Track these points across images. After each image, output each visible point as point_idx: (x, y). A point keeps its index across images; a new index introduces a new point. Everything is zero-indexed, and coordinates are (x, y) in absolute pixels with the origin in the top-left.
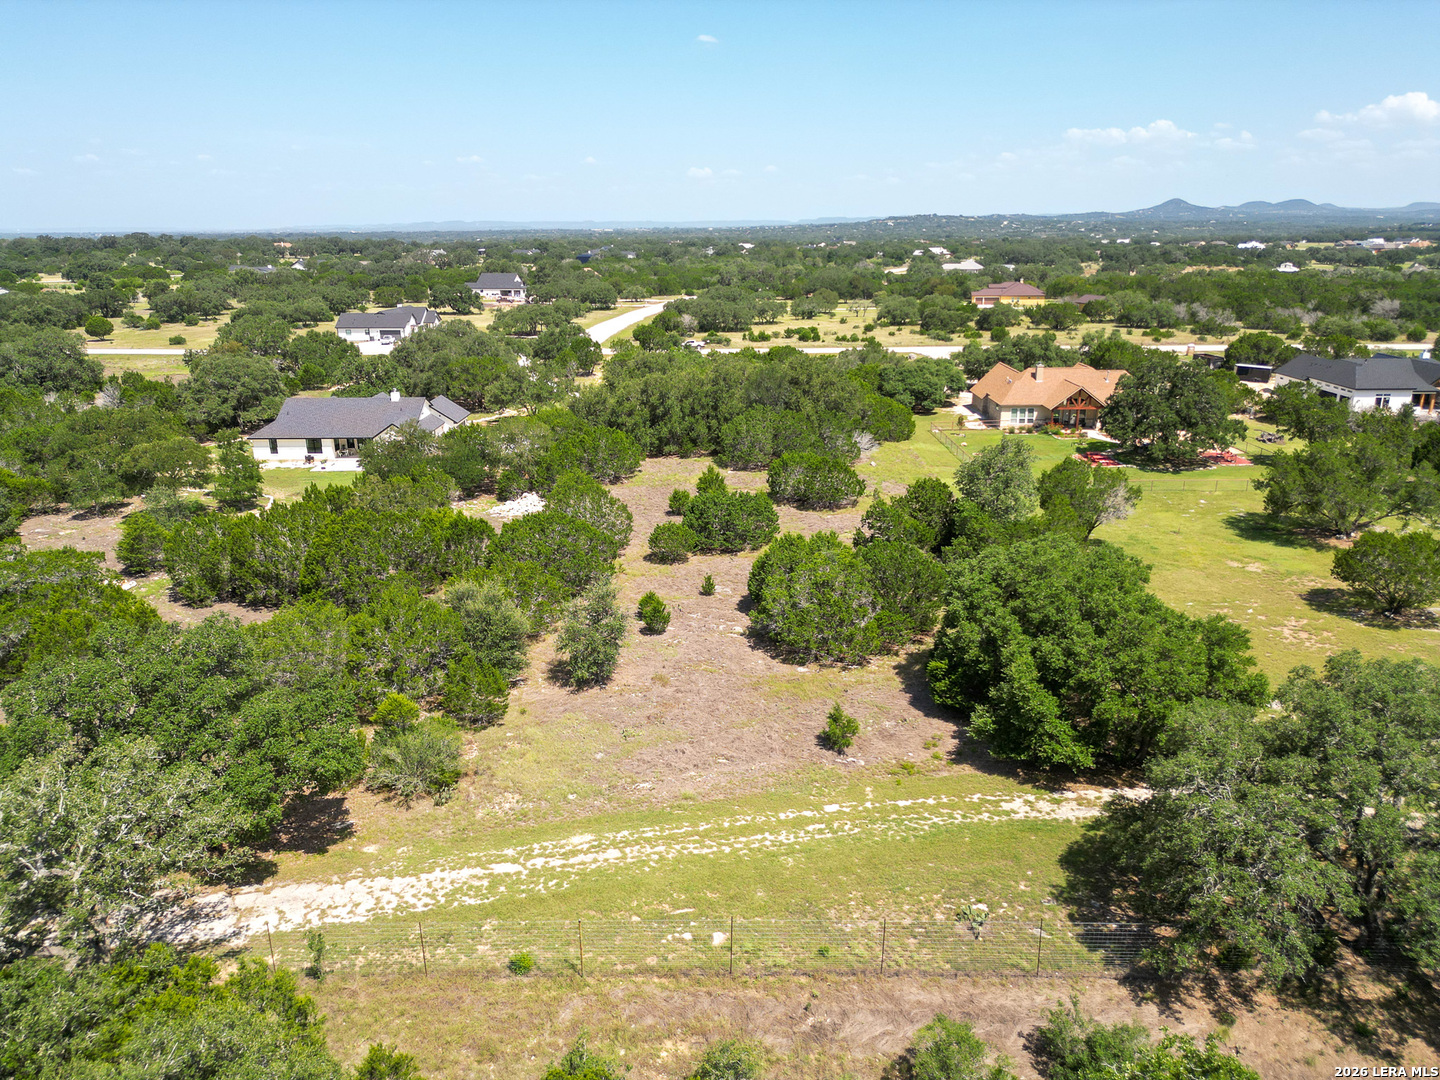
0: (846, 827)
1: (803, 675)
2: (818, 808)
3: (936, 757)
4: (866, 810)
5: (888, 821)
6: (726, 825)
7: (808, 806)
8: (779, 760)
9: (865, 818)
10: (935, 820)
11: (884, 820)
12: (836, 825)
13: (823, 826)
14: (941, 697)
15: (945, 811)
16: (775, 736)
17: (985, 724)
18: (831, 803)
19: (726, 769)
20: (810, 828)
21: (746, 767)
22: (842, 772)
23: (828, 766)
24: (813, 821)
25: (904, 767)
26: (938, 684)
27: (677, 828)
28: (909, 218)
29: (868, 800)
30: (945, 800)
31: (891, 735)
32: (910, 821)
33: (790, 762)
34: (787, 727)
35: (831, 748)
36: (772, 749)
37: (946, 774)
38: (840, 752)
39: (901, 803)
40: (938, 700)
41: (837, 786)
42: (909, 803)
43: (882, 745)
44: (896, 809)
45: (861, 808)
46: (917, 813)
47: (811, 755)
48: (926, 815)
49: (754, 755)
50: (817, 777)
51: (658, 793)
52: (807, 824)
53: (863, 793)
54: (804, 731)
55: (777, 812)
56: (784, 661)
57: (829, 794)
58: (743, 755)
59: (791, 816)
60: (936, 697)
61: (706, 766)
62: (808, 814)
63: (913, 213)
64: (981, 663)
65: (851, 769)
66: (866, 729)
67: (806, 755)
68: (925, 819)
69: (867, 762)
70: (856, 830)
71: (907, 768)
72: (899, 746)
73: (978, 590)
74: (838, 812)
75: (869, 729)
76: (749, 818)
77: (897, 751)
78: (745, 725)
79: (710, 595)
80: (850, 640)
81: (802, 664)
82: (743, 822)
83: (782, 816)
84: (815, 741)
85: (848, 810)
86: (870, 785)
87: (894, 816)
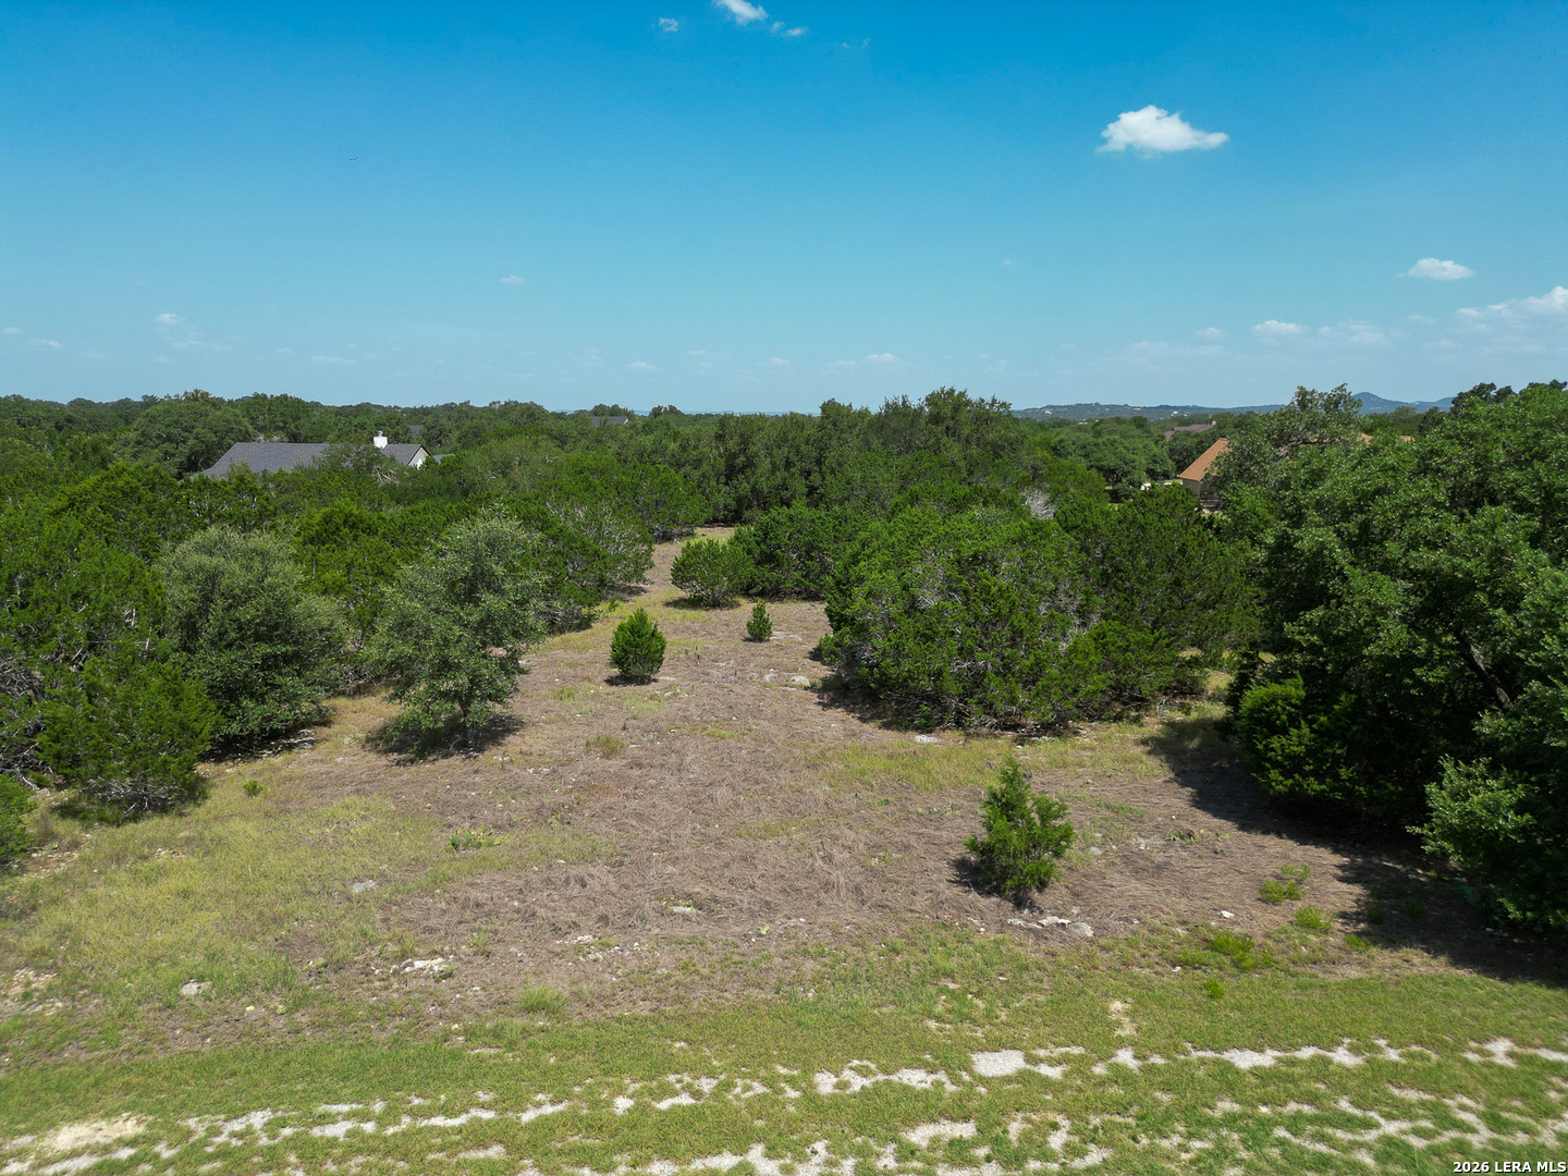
0: (1056, 1141)
1: (926, 748)
2: (951, 1059)
3: (1307, 924)
4: (1120, 1076)
5: (1209, 1122)
6: (623, 1104)
7: (918, 1052)
8: (848, 915)
9: (1123, 1109)
10: (1391, 1128)
11: (1198, 1125)
12: (1015, 1128)
13: (966, 1130)
14: (1287, 774)
15: (1412, 1095)
16: (840, 856)
17: (1494, 809)
18: (996, 1045)
19: (684, 932)
20: (920, 1136)
21: (746, 928)
22: (1030, 952)
23: (985, 934)
24: (929, 1108)
25: (1212, 946)
26: (1275, 742)
27: (448, 1111)
28: (1069, 407)
29: (1121, 1043)
30: (1393, 1055)
31: (1159, 868)
32: (1295, 1123)
33: (876, 920)
34: (876, 839)
35: (997, 891)
36: (827, 886)
37: (1354, 973)
38: (1020, 903)
39: (1244, 1060)
40: (1278, 782)
41: (1015, 990)
42: (1267, 1059)
43: (1136, 888)
44: (1228, 1079)
45: (1099, 1070)
46: (1312, 1099)
47: (938, 905)
48: (1344, 1105)
49: (774, 898)
50: (953, 964)
51: (460, 988)
52: (912, 1121)
53: (1101, 1018)
54: (919, 848)
55: (808, 1070)
56: (887, 726)
57: (990, 1015)
58: (744, 899)
59: (857, 1083)
60: (1274, 774)
61: (631, 920)
62: (916, 1078)
63: (1073, 403)
64: (1421, 662)
65: (1055, 945)
66: (1088, 852)
67: (921, 902)
68: (1348, 1122)
69: (1099, 928)
70: (1095, 1156)
71: (1232, 952)
72: (1185, 892)
73: (1380, 491)
74: (1022, 1077)
75: (1095, 850)
76: (707, 1085)
77: (1183, 905)
78: (768, 831)
79: (761, 640)
80: (1031, 679)
81: (926, 729)
82: (685, 1100)
83: (825, 1083)
84: (949, 873)
85: (1054, 1073)
86: (1119, 994)
87: (1226, 1106)
